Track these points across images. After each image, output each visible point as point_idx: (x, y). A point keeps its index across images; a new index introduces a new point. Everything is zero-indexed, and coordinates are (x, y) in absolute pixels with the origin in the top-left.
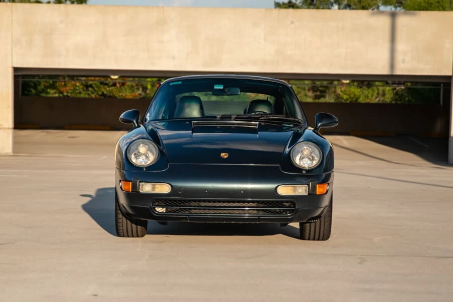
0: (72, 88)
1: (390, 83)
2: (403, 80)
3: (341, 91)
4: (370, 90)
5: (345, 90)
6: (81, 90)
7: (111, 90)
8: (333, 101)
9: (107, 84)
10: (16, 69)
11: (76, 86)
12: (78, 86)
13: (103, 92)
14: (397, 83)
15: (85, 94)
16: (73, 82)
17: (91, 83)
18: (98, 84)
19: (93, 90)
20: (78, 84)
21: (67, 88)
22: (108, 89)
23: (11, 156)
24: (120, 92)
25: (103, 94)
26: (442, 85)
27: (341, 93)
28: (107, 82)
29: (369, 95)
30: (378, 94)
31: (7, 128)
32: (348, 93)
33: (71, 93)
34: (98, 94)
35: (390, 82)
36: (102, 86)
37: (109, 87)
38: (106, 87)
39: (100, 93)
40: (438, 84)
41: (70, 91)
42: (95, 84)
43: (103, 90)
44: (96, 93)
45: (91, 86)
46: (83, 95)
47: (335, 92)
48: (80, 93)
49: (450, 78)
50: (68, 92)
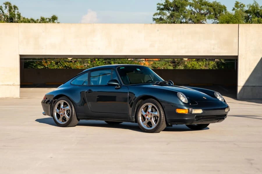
1: (208, 60)
4: (202, 62)
6: (55, 64)
7: (70, 64)
10: (21, 56)
13: (66, 65)
14: (211, 59)
15: (56, 66)
19: (60, 64)
20: (53, 62)
21: (47, 64)
22: (68, 64)
23: (19, 99)
24: (74, 65)
25: (65, 66)
27: (187, 64)
28: (67, 61)
29: (202, 65)
31: (17, 85)
34: (63, 66)
39: (64, 66)
41: (49, 65)
44: (62, 66)
46: (56, 67)
47: (184, 63)
48: (54, 66)
49: (237, 57)
50: (47, 66)
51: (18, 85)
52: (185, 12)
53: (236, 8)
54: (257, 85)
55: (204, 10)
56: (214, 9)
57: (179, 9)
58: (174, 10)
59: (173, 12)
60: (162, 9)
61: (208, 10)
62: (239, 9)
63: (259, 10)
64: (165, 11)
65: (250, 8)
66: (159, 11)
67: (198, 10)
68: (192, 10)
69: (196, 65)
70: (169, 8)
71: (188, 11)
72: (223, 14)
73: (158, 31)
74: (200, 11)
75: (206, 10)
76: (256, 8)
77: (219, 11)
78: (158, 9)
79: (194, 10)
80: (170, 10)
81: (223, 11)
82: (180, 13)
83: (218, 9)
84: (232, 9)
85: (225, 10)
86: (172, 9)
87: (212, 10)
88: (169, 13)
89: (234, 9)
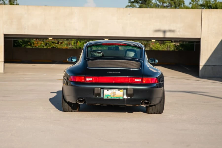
0: (40, 45)
2: (178, 40)
3: (152, 46)
4: (164, 45)
5: (154, 46)
6: (44, 45)
7: (57, 45)
8: (149, 50)
9: (54, 43)
10: (5, 35)
11: (42, 44)
12: (43, 44)
14: (176, 41)
16: (41, 42)
17: (48, 42)
18: (51, 43)
19: (49, 45)
20: (42, 43)
21: (38, 44)
22: (55, 45)
24: (60, 46)
25: (53, 47)
26: (195, 42)
27: (152, 47)
28: (55, 42)
29: (164, 48)
30: (167, 47)
32: (155, 46)
33: (40, 47)
35: (173, 41)
36: (53, 44)
37: (56, 44)
38: (54, 44)
39: (52, 47)
40: (193, 42)
41: (39, 46)
42: (50, 43)
43: (53, 45)
45: (48, 43)
46: (45, 47)
47: (150, 46)
48: (44, 46)
49: (200, 39)
50: (38, 46)
51: (2, 62)
52: (151, 5)
53: (192, 3)
54: (218, 64)
55: (166, 3)
56: (175, 3)
57: (146, 2)
58: (142, 3)
59: (141, 5)
60: (133, 2)
61: (169, 3)
62: (195, 3)
63: (211, 4)
64: (135, 4)
65: (204, 2)
66: (130, 4)
67: (161, 3)
68: (157, 3)
69: (159, 48)
70: (138, 1)
71: (153, 4)
72: (182, 7)
73: (129, 14)
74: (163, 4)
75: (168, 3)
76: (209, 2)
77: (179, 4)
78: (129, 2)
79: (158, 3)
80: (139, 3)
81: (181, 5)
82: (147, 5)
83: (178, 2)
84: (189, 3)
85: (184, 3)
86: (141, 2)
87: (173, 3)
88: (138, 5)
89: (190, 3)
